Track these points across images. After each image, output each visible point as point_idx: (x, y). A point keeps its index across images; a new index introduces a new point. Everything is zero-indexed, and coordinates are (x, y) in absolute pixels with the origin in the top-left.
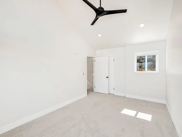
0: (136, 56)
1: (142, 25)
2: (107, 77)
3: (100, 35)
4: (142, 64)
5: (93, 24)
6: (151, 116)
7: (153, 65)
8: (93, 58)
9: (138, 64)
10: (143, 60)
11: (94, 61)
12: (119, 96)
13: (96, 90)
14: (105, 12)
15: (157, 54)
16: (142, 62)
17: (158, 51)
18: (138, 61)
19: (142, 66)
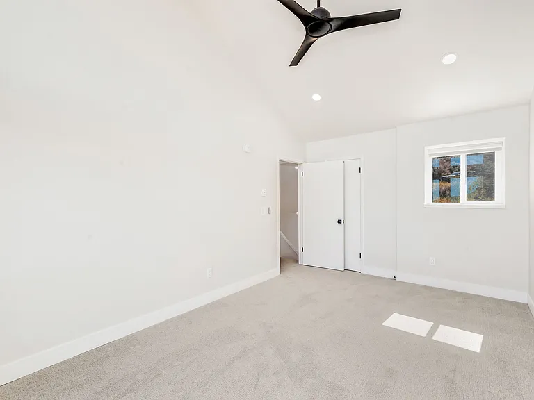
0: (430, 155)
1: (450, 59)
2: (339, 222)
3: (316, 97)
4: (448, 184)
5: (295, 62)
6: (481, 337)
7: (485, 185)
8: (297, 168)
9: (438, 183)
10: (452, 172)
11: (300, 174)
12: (376, 277)
13: (305, 258)
14: (331, 23)
15: (500, 149)
16: (448, 180)
17: (503, 139)
18: (437, 175)
19: (448, 192)
